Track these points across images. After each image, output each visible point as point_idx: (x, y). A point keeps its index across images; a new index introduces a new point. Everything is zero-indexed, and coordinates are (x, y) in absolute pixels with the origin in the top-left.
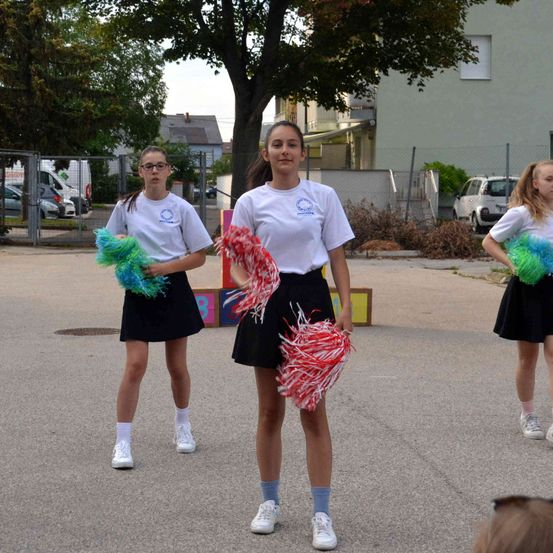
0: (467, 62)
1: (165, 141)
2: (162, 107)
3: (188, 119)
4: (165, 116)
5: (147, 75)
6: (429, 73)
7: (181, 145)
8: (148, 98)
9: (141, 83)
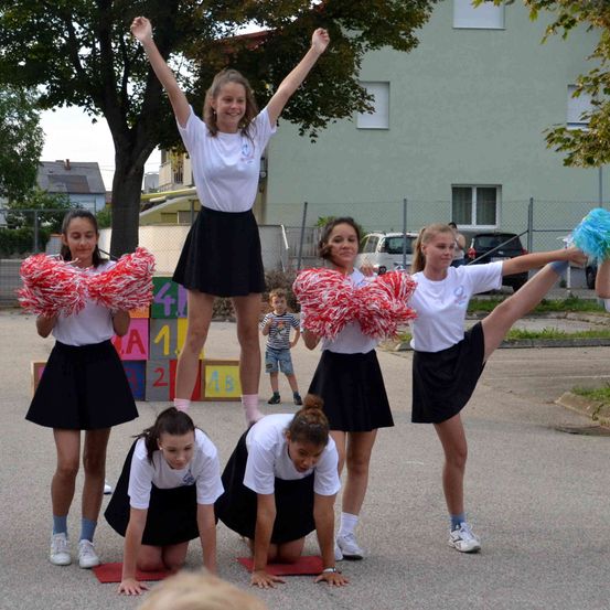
0: (362, 112)
1: (44, 190)
2: (39, 155)
3: (68, 166)
4: (41, 164)
5: (23, 120)
6: (323, 124)
7: (61, 194)
8: (23, 144)
9: (16, 128)
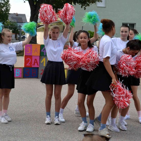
0: (99, 2)
1: (10, 21)
2: (9, 11)
3: (17, 15)
4: (10, 14)
5: (5, 1)
6: (88, 5)
7: (15, 23)
8: (5, 8)
9: (3, 4)
